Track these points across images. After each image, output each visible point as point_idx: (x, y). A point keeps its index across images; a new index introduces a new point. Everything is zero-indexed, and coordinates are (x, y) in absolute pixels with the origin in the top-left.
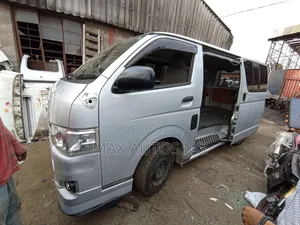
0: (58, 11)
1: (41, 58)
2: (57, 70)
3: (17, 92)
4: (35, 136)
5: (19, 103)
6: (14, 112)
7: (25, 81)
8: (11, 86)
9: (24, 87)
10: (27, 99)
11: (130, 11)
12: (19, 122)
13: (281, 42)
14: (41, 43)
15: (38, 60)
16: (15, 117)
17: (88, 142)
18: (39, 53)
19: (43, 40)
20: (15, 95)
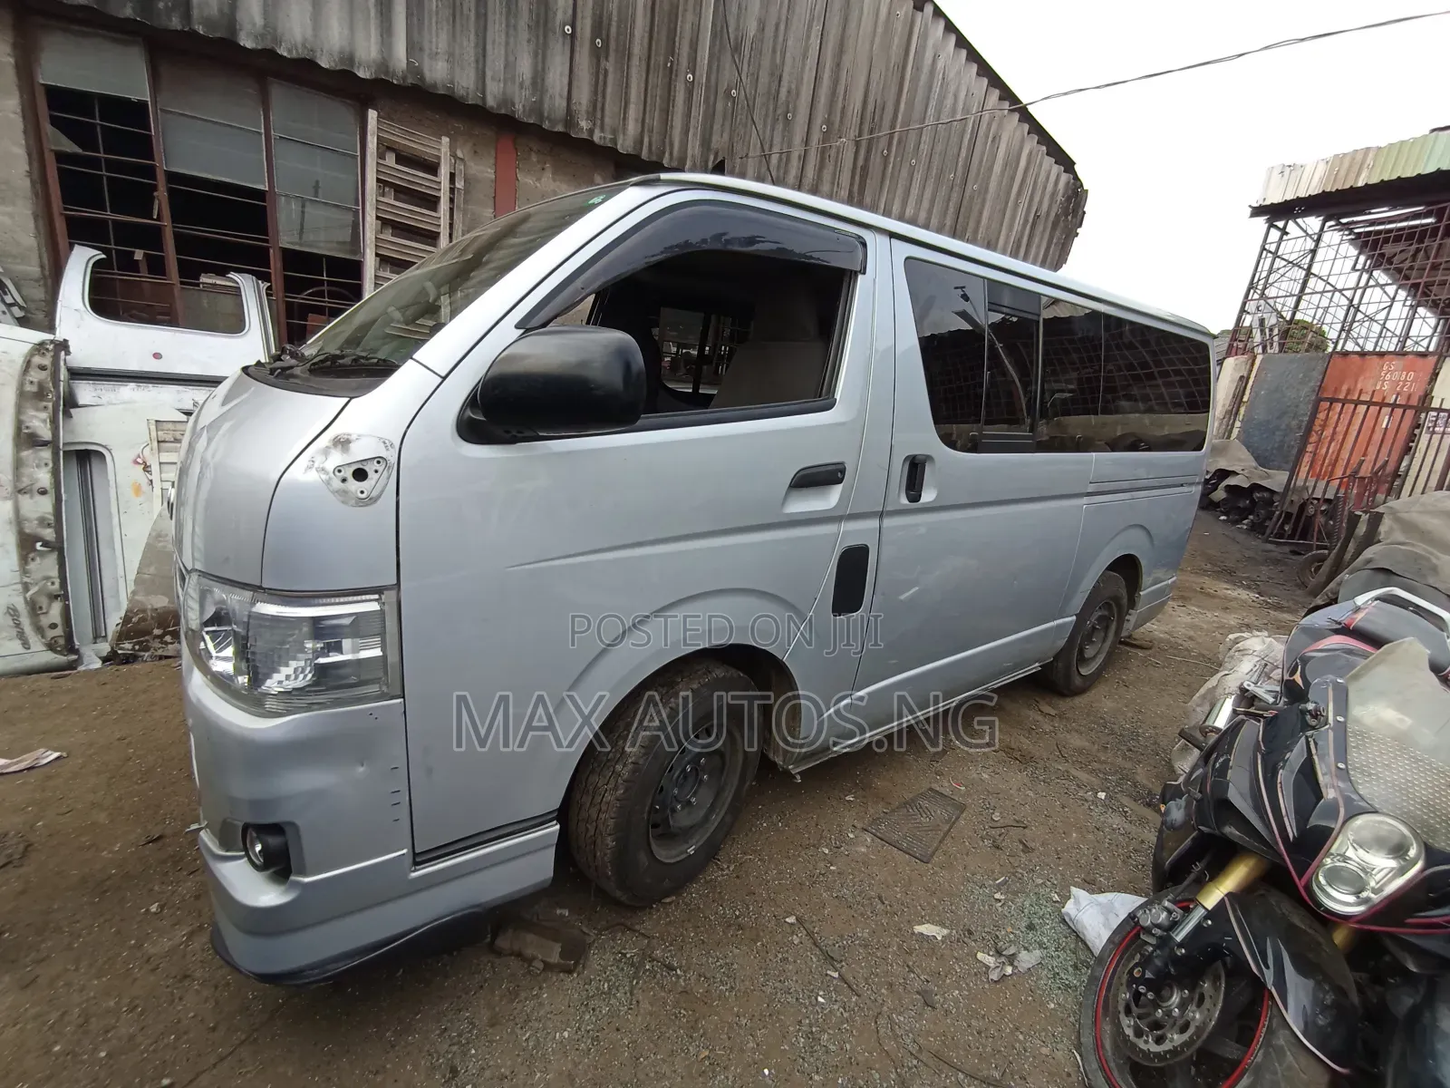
0: (247, 42)
1: (157, 266)
2: (235, 325)
3: (39, 423)
4: (122, 636)
5: (44, 478)
6: (19, 520)
7: (78, 374)
8: (10, 396)
9: (71, 402)
10: (86, 458)
11: (598, 55)
12: (46, 566)
13: (1313, 223)
14: (162, 194)
15: (144, 276)
16: (27, 544)
17: (349, 653)
18: (151, 238)
19: (173, 177)
20: (26, 439)
